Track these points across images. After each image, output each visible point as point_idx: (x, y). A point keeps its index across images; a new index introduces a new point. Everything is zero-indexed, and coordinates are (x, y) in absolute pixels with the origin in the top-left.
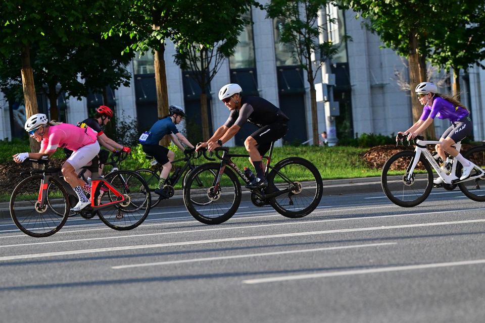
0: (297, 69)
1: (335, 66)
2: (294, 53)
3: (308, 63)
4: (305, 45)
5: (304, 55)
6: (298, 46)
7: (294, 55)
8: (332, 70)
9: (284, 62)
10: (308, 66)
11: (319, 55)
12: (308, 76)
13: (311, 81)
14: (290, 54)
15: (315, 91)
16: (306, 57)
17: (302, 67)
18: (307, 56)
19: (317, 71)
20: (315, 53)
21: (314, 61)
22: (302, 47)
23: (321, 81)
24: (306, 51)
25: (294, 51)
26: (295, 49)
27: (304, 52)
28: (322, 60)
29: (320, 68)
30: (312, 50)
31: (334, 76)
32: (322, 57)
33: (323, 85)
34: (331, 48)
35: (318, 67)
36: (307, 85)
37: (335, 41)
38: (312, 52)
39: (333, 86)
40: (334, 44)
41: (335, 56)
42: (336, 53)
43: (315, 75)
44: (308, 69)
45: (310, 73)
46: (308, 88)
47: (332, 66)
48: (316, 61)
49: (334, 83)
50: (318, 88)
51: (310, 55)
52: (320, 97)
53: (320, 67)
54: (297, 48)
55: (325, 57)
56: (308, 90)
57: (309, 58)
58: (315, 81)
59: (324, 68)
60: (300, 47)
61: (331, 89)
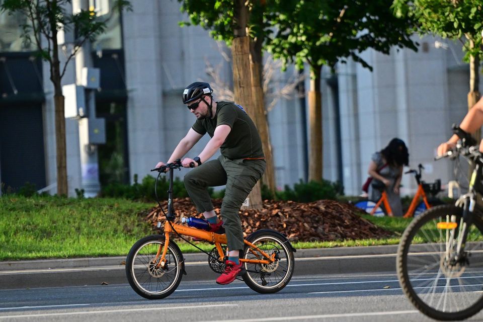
0: (32, 59)
1: (99, 54)
2: (27, 29)
3: (52, 47)
4: (47, 16)
5: (44, 32)
6: (34, 16)
7: (26, 32)
8: (93, 61)
9: (9, 45)
10: (51, 54)
11: (72, 34)
12: (51, 70)
13: (57, 79)
14: (19, 31)
15: (63, 98)
16: (48, 37)
17: (41, 55)
18: (51, 35)
19: (67, 63)
20: (65, 31)
21: (63, 45)
22: (42, 17)
23: (74, 80)
24: (49, 25)
25: (28, 26)
26: (30, 22)
27: (45, 27)
28: (78, 44)
29: (71, 58)
30: (60, 24)
31: (97, 72)
32: (76, 37)
33: (78, 88)
34: (94, 22)
35: (69, 55)
36: (48, 87)
37: (101, 10)
38: (60, 28)
39: (96, 90)
40: (98, 15)
41: (101, 36)
42: (102, 30)
43: (64, 70)
44: (52, 59)
45: (55, 65)
46: (49, 93)
47: (93, 54)
48: (65, 44)
49: (96, 85)
50: (69, 92)
51: (55, 33)
52: (71, 109)
53: (72, 55)
54: (33, 20)
55: (82, 38)
56: (51, 97)
57: (55, 39)
58: (63, 80)
59: (79, 58)
60: (38, 18)
61: (92, 95)
